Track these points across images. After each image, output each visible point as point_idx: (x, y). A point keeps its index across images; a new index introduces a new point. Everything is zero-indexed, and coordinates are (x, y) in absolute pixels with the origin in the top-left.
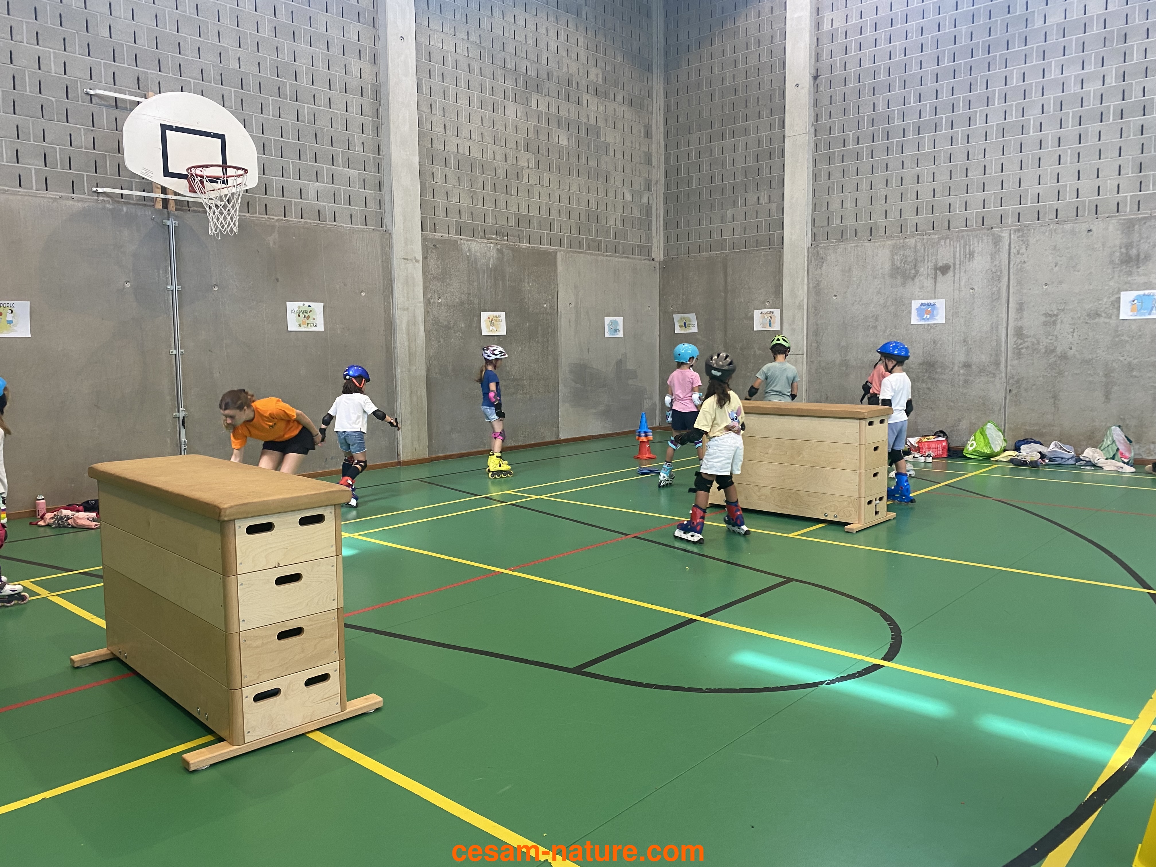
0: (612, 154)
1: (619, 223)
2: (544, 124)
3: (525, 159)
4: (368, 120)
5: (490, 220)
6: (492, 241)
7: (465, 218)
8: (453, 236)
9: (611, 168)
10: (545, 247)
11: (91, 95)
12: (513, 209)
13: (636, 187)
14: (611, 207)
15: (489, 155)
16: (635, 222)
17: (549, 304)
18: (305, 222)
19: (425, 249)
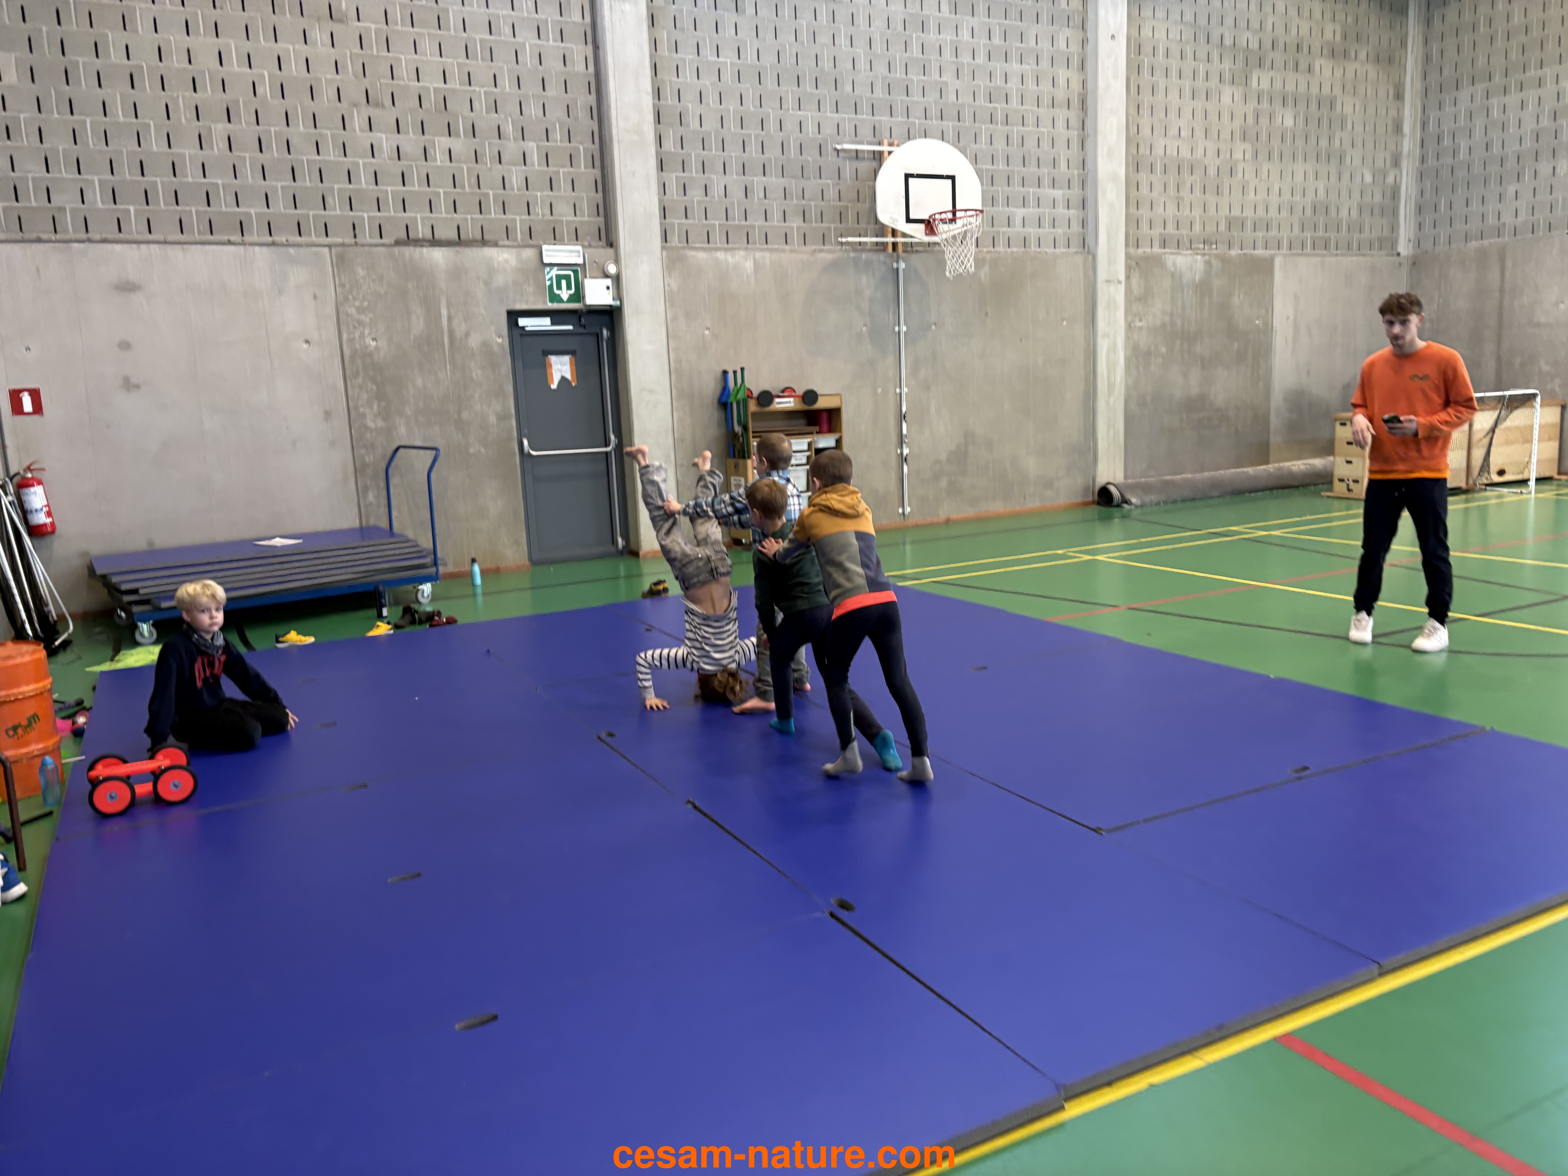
0: (1350, 126)
1: (1355, 213)
2: (1265, 105)
3: (1241, 150)
4: (1074, 134)
5: (1197, 228)
6: (1199, 252)
7: (1171, 229)
8: (1157, 250)
9: (1347, 144)
10: (1260, 252)
11: (838, 151)
12: (1224, 211)
13: (1380, 163)
14: (1344, 194)
15: (1200, 152)
16: (1377, 211)
17: (1261, 320)
18: (1012, 252)
19: (1128, 268)
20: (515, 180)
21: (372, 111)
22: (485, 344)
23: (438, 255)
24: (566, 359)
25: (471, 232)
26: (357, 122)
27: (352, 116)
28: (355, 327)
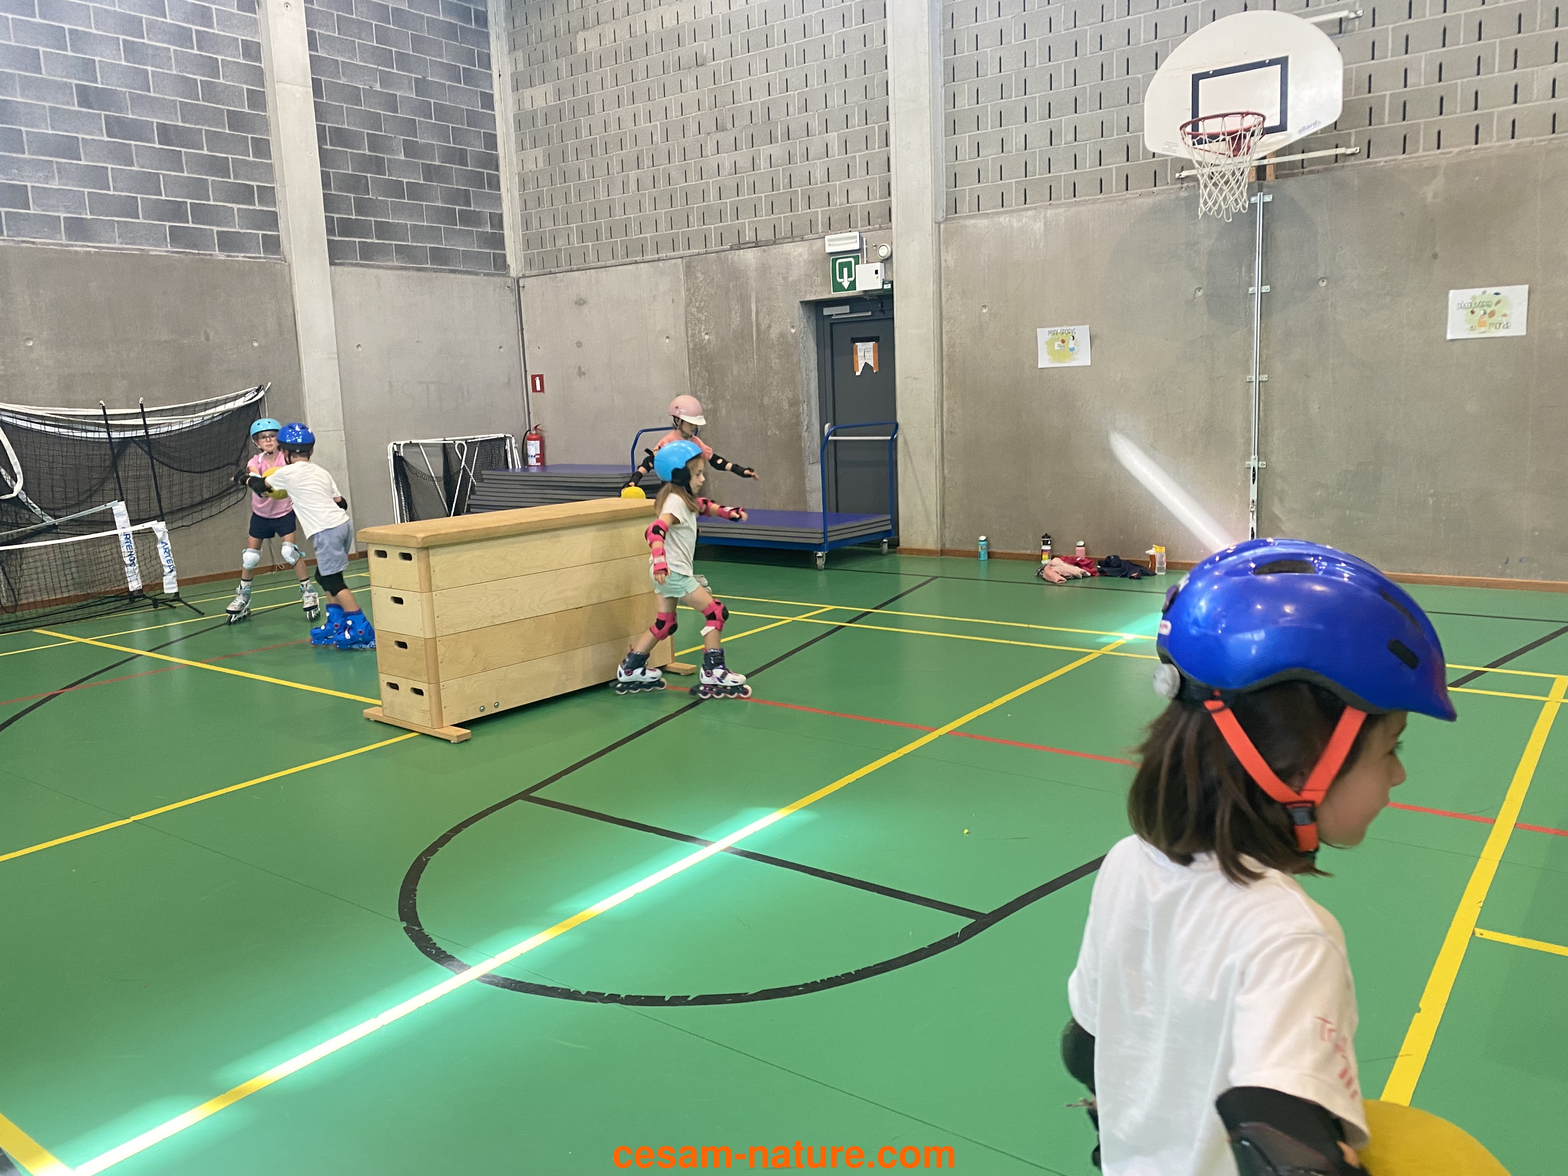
20: (819, 175)
21: (720, 136)
22: (782, 335)
23: (750, 257)
24: (871, 344)
25: (784, 230)
26: (710, 148)
27: (706, 143)
28: (695, 324)
